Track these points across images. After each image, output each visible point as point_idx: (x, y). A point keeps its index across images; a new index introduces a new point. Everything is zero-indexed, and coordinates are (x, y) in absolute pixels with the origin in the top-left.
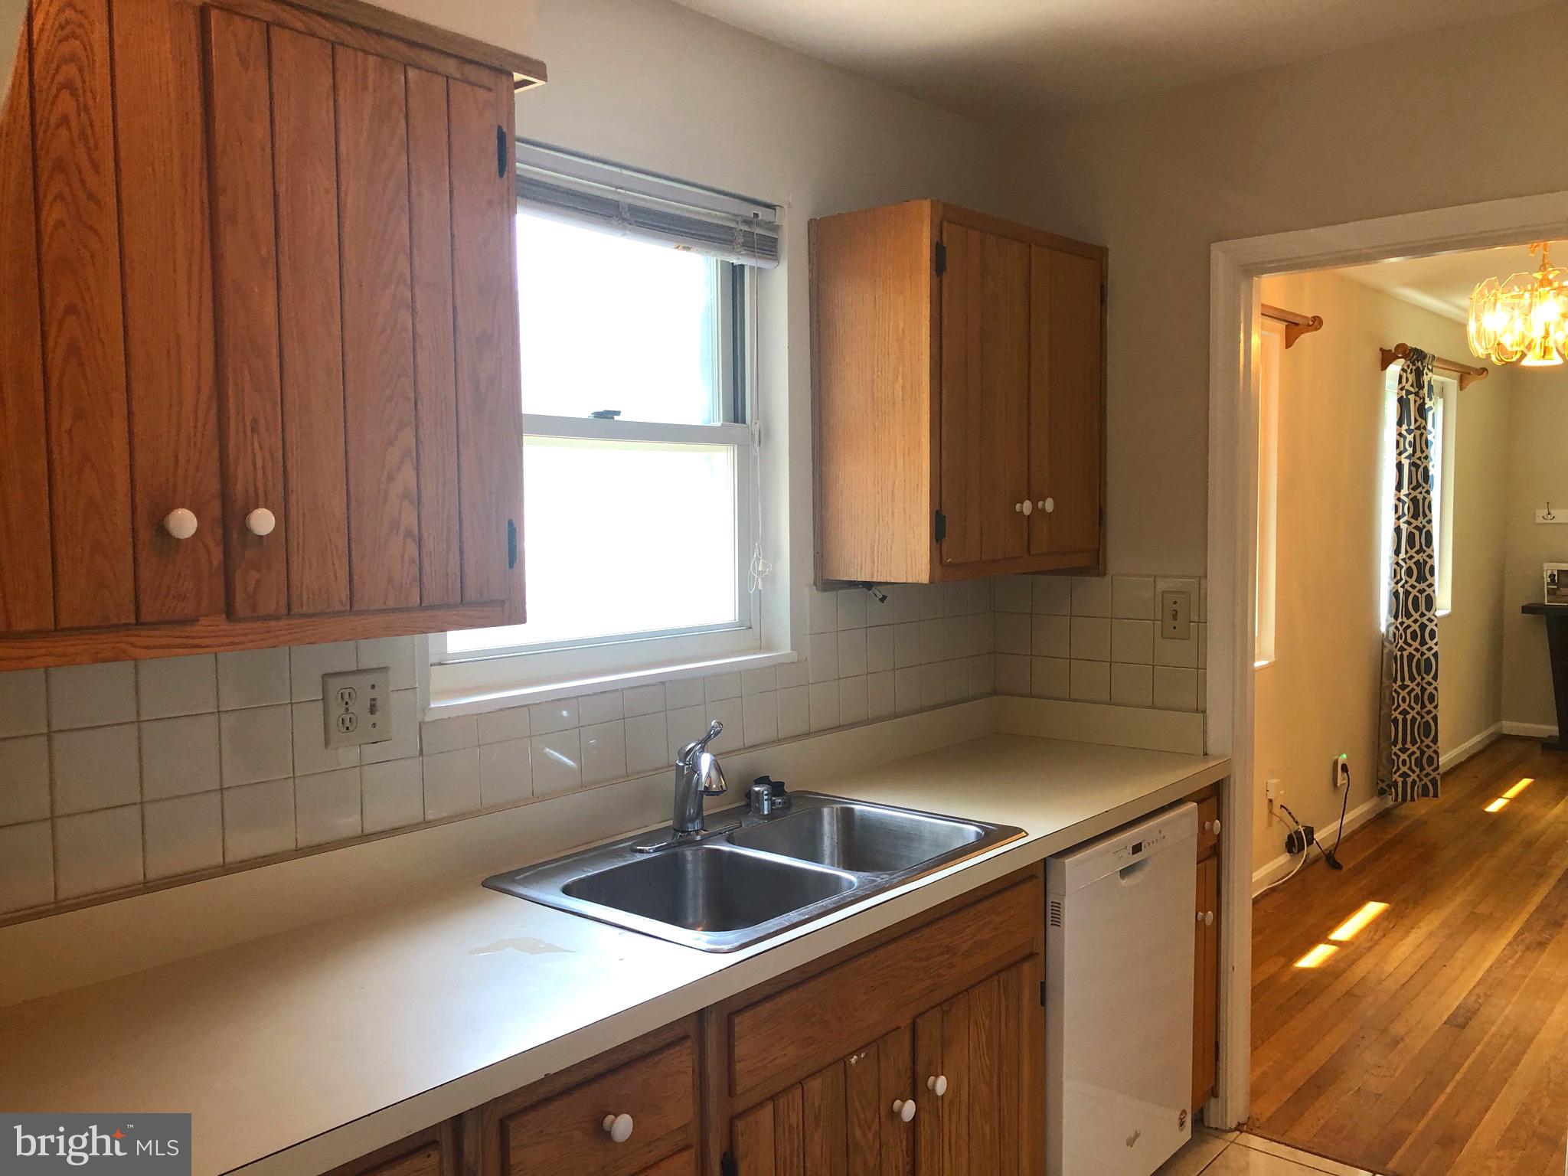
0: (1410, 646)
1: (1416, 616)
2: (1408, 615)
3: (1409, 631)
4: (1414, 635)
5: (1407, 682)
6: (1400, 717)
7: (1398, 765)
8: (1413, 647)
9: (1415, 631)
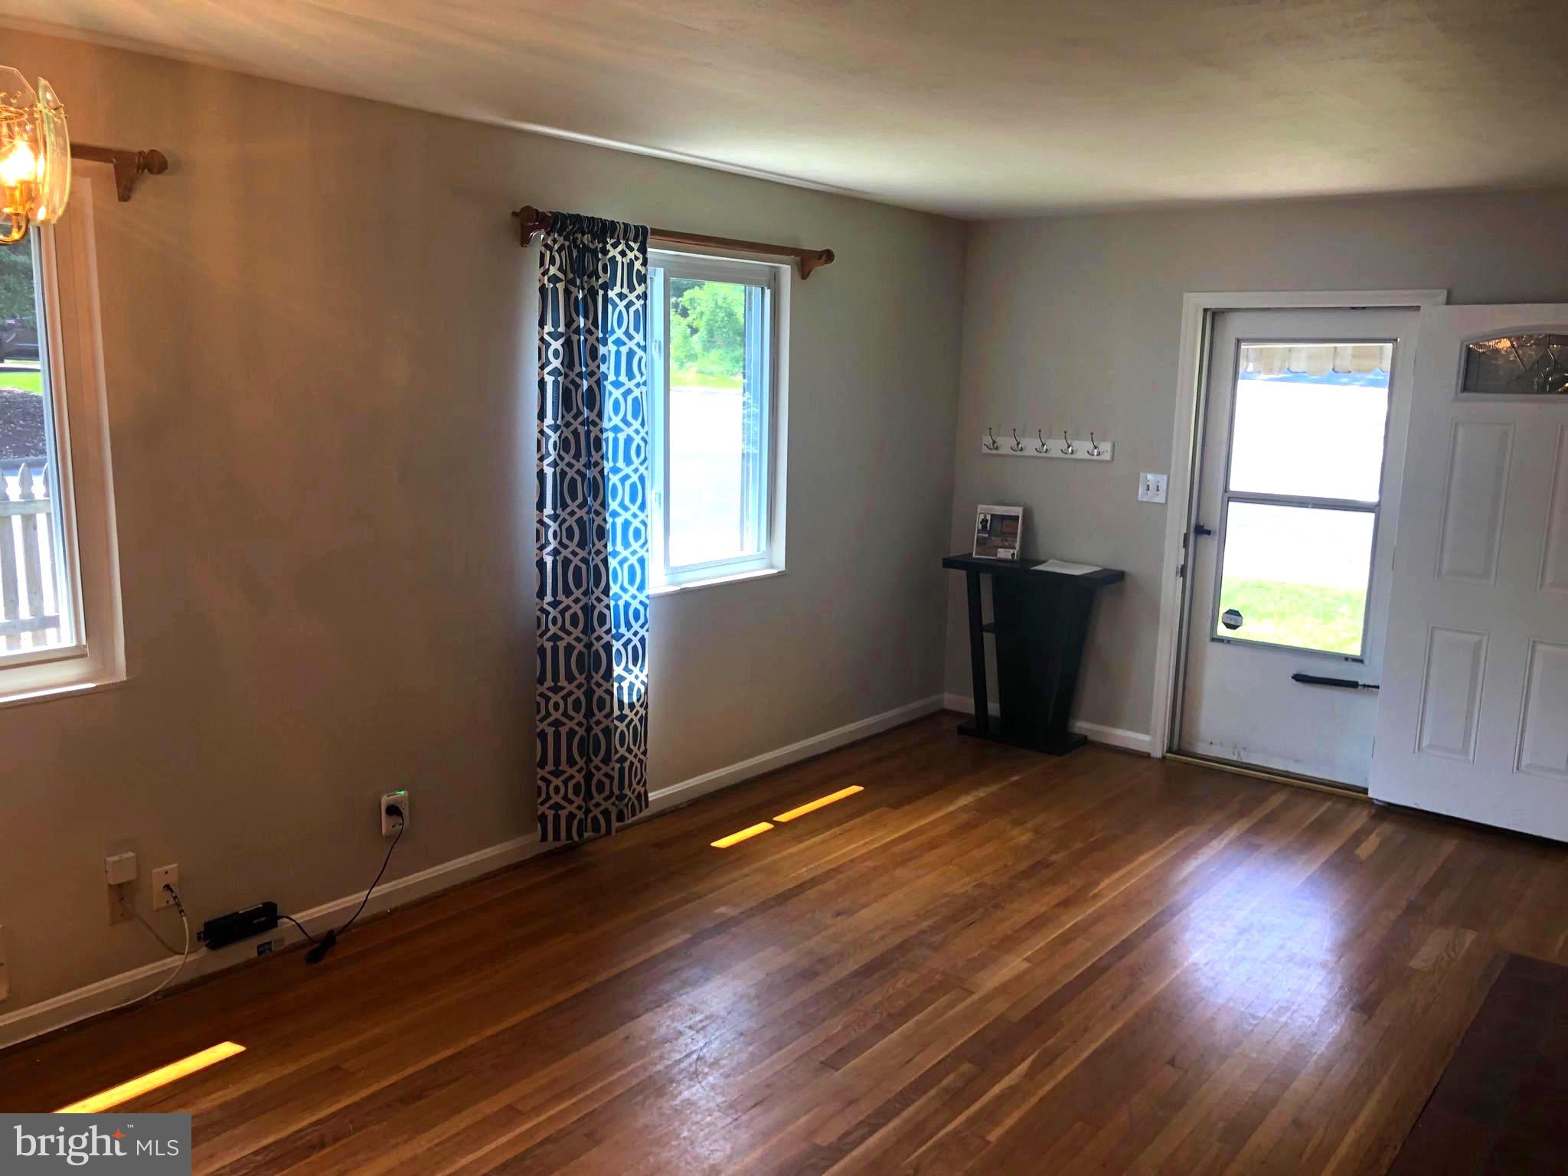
0: (569, 633)
1: (577, 593)
2: (568, 593)
3: (568, 615)
4: (575, 621)
5: (563, 682)
6: (550, 731)
7: (548, 794)
8: (573, 636)
9: (575, 614)
